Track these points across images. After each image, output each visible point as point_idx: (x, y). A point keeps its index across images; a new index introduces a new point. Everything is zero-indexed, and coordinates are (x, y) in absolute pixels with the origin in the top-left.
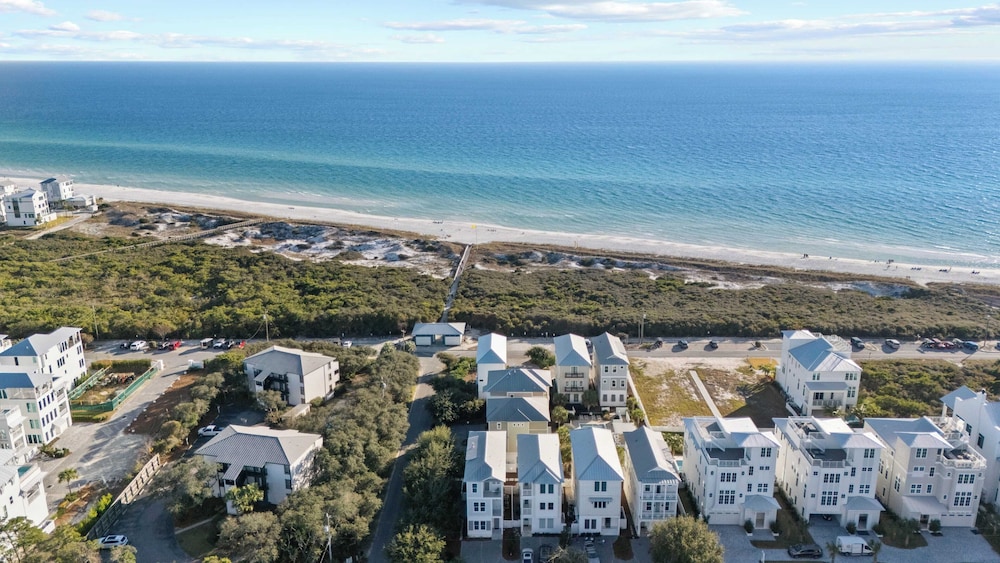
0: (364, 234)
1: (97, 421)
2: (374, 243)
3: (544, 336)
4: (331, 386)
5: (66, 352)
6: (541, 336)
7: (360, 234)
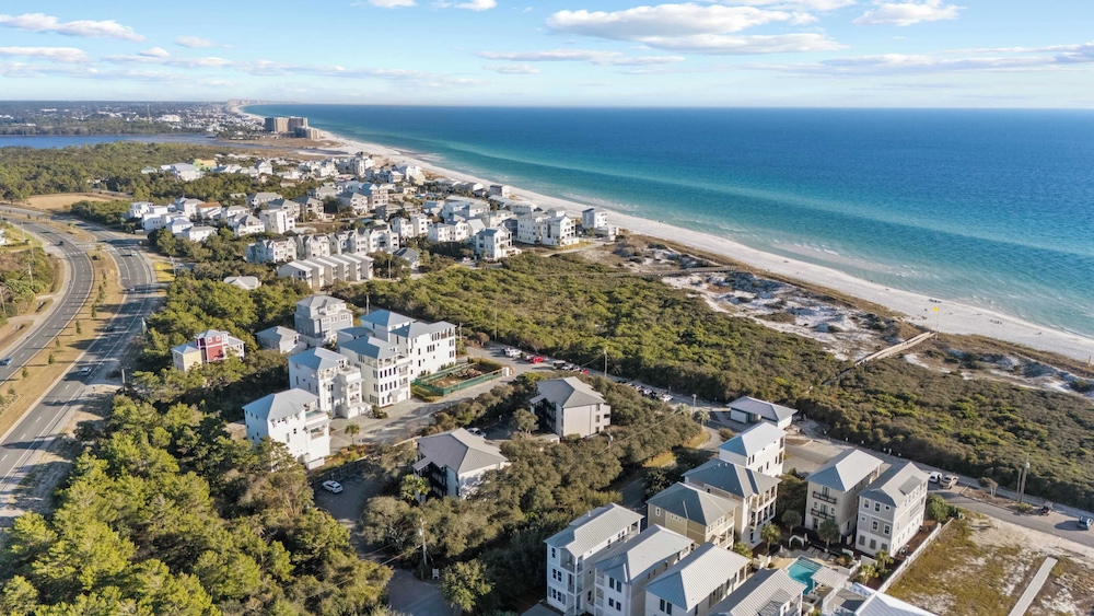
0: (817, 297)
1: (425, 401)
2: (818, 309)
3: (887, 452)
4: (598, 428)
5: (438, 341)
6: (882, 451)
7: (812, 298)
